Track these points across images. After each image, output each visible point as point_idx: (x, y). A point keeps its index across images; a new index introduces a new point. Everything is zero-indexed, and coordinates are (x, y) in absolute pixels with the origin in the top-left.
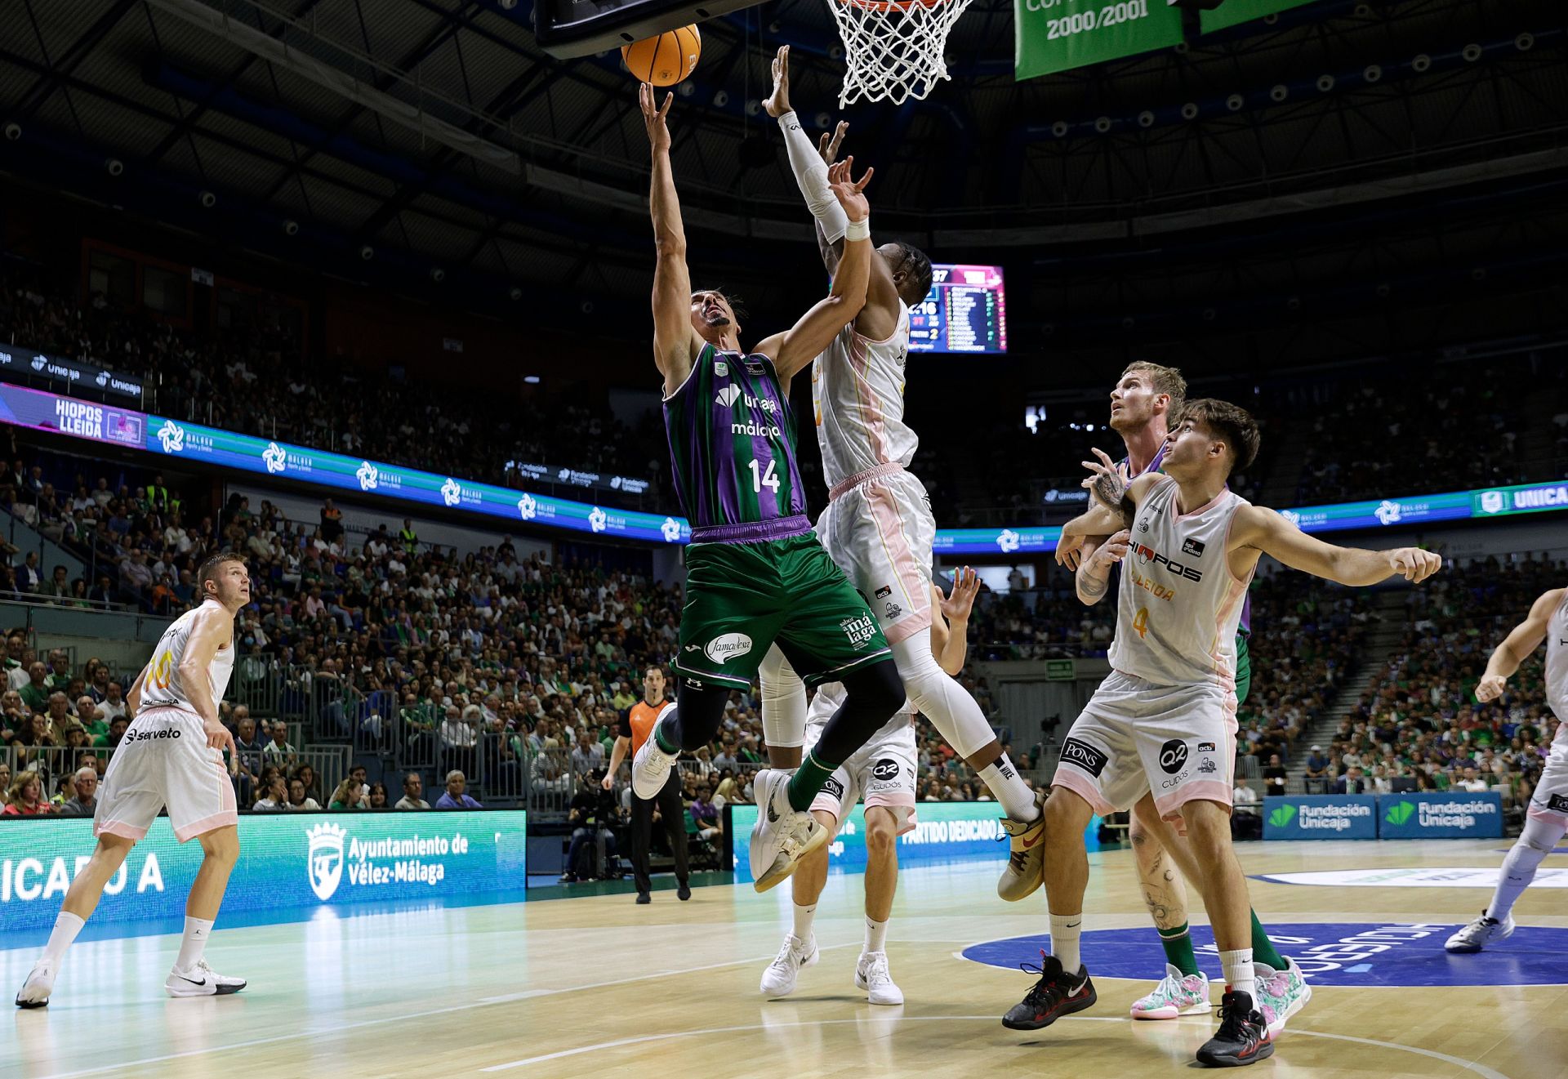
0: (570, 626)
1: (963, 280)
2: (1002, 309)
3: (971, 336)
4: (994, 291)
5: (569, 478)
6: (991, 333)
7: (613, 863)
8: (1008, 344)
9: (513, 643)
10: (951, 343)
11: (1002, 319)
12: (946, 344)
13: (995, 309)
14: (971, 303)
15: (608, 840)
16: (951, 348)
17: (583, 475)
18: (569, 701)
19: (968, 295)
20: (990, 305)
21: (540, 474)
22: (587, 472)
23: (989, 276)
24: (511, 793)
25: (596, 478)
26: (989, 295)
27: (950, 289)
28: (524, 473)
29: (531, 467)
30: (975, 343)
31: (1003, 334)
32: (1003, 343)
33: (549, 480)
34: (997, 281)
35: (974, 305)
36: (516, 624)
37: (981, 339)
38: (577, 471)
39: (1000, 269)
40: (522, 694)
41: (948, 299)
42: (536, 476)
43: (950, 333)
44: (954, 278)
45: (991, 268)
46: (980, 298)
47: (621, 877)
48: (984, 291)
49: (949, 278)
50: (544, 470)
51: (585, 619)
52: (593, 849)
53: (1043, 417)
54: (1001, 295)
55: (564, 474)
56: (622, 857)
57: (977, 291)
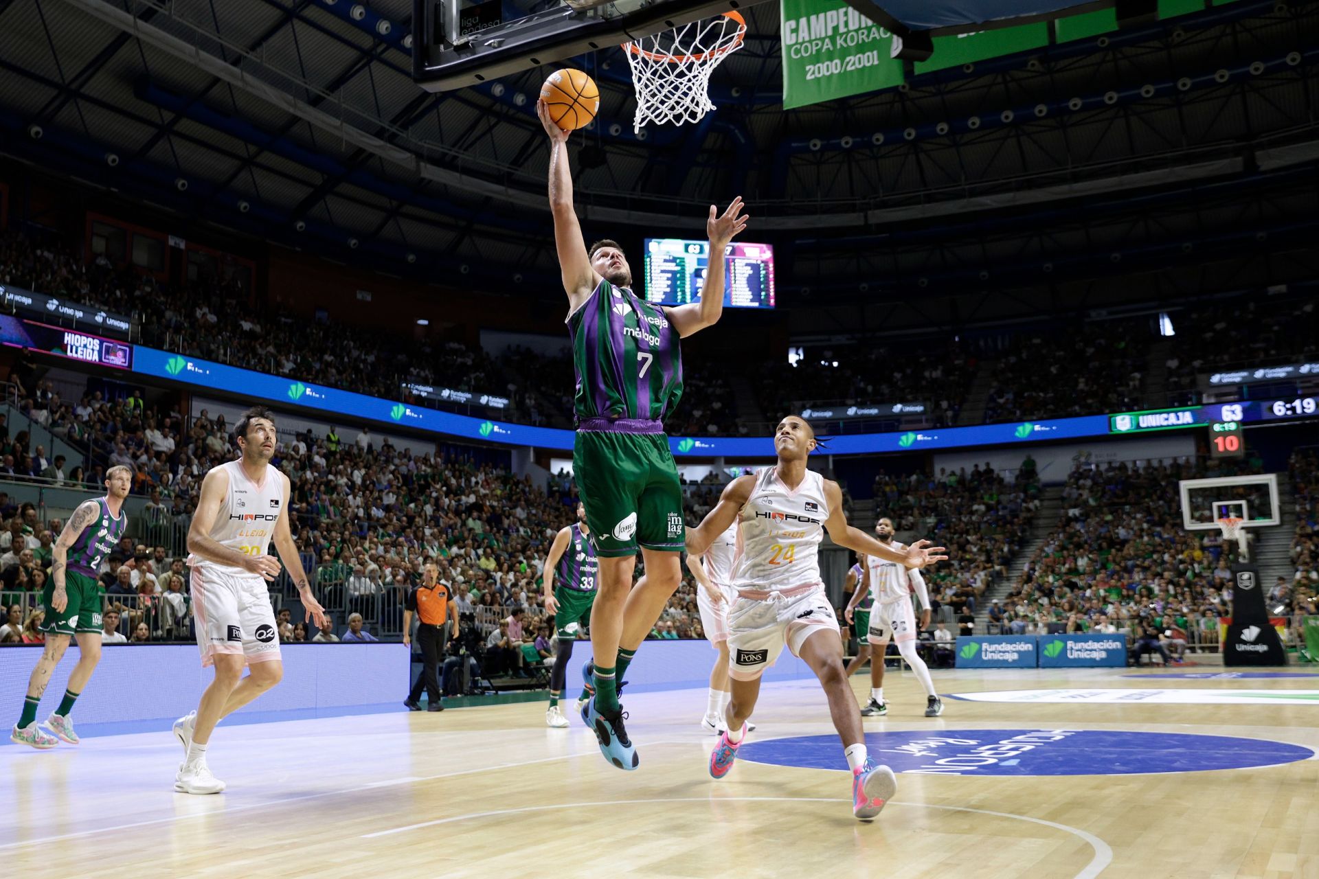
0: (448, 506)
1: (743, 254)
2: (771, 276)
3: (749, 295)
4: (766, 263)
5: (449, 396)
6: (763, 293)
7: (475, 683)
8: (776, 302)
9: (405, 519)
10: (734, 300)
11: (772, 283)
12: (731, 301)
13: (766, 276)
14: (749, 271)
15: (472, 667)
16: (734, 304)
17: (460, 394)
18: (445, 563)
19: (747, 265)
20: (763, 272)
21: (428, 393)
22: (463, 392)
23: (762, 252)
24: (395, 631)
25: (469, 396)
26: (762, 265)
27: (733, 260)
28: (415, 392)
29: (421, 388)
30: (752, 301)
31: (772, 294)
32: (772, 301)
33: (433, 397)
34: (768, 255)
35: (751, 272)
36: (407, 504)
37: (756, 297)
38: (457, 390)
39: (771, 246)
40: (411, 556)
41: (732, 268)
42: (424, 394)
43: (733, 293)
44: (737, 252)
45: (764, 246)
46: (756, 268)
47: (483, 693)
48: (759, 262)
49: (733, 252)
50: (430, 390)
51: (460, 500)
52: (461, 672)
53: (802, 357)
54: (771, 265)
55: (446, 393)
56: (483, 679)
57: (754, 262)
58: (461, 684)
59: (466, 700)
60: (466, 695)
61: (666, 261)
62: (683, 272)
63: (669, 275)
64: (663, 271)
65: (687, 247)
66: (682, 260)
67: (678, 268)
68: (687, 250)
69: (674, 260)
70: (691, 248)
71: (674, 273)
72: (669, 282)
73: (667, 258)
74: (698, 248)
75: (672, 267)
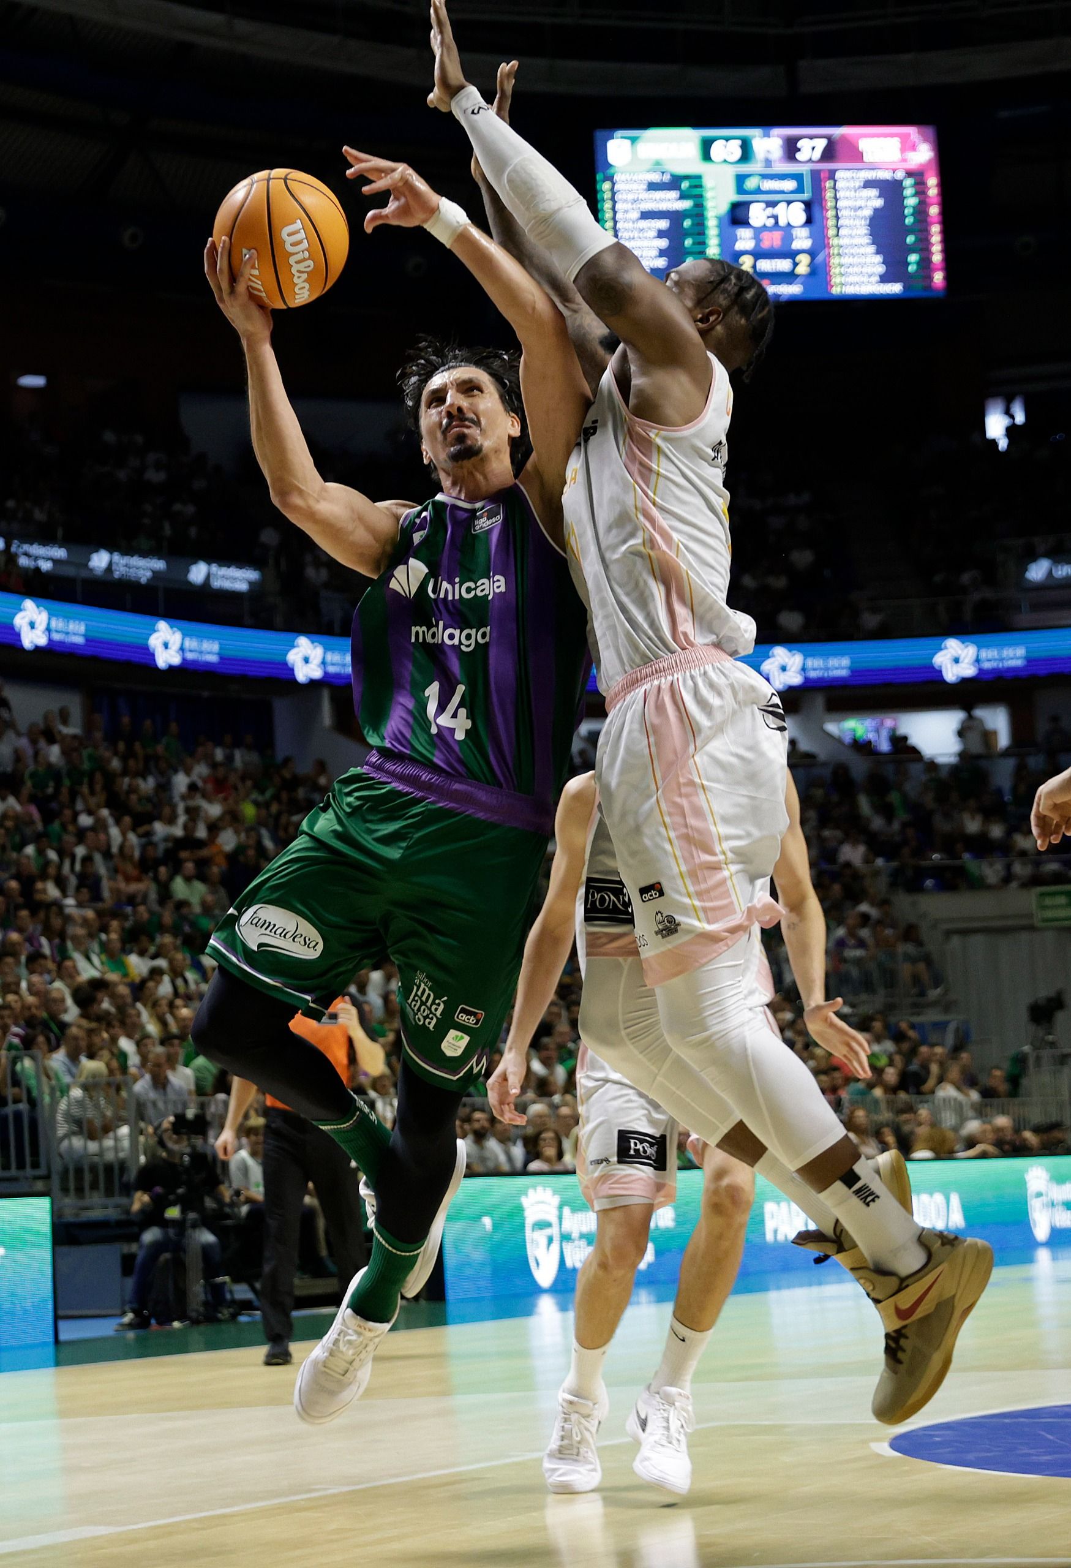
0: (122, 848)
1: (857, 156)
2: (934, 210)
3: (875, 264)
4: (918, 175)
5: (109, 569)
6: (913, 258)
7: (217, 1293)
8: (947, 278)
9: (14, 884)
10: (836, 280)
11: (936, 229)
12: (828, 284)
13: (921, 211)
14: (874, 200)
15: (206, 1249)
16: (836, 291)
17: (136, 561)
18: (123, 990)
19: (868, 184)
20: (911, 202)
21: (56, 562)
22: (144, 554)
23: (908, 146)
24: (21, 1166)
25: (159, 565)
26: (908, 182)
27: (832, 175)
28: (23, 561)
29: (36, 549)
30: (884, 279)
31: (937, 258)
32: (938, 277)
33: (70, 571)
34: (923, 154)
35: (879, 203)
36: (20, 848)
37: (894, 270)
38: (127, 551)
39: (930, 131)
40: (35, 978)
41: (829, 195)
42: (46, 566)
43: (834, 261)
44: (839, 149)
45: (912, 131)
46: (891, 190)
47: (234, 1317)
48: (900, 175)
49: (829, 154)
50: (60, 553)
51: (148, 834)
52: (179, 1266)
53: (1020, 418)
54: (932, 182)
55: (100, 560)
56: (236, 1280)
57: (886, 175)
58: (182, 1294)
59: (196, 1335)
60: (195, 1322)
61: (652, 187)
62: (698, 213)
63: (664, 224)
64: (646, 215)
65: (707, 146)
66: (696, 181)
67: (686, 204)
68: (706, 156)
69: (674, 183)
70: (718, 150)
71: (676, 217)
72: (664, 243)
73: (656, 178)
74: (734, 150)
75: (670, 201)
